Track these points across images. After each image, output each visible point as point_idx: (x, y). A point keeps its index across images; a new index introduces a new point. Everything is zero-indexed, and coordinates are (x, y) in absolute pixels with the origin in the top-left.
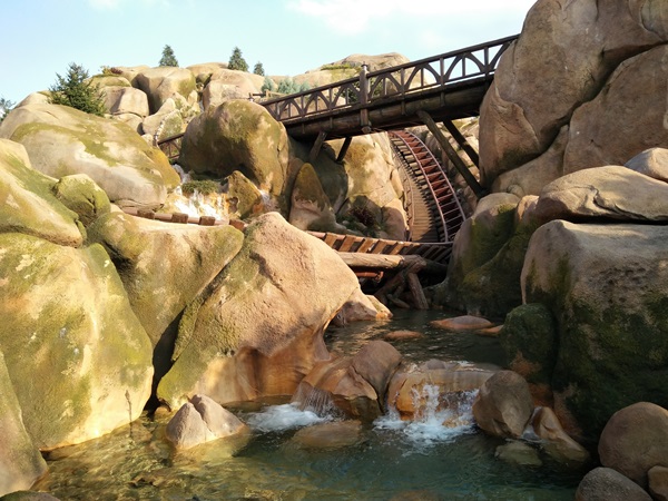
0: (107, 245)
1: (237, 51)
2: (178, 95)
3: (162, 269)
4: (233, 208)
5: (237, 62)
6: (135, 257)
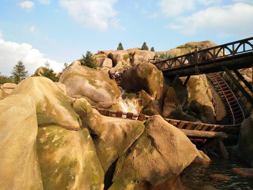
0: (90, 129)
1: (145, 43)
2: (123, 60)
3: (110, 139)
5: (145, 47)
6: (100, 134)
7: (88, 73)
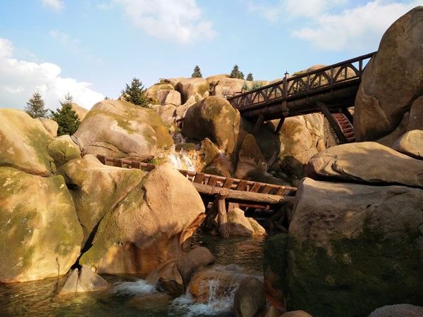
1: (236, 67)
2: (197, 94)
4: (202, 160)
5: (236, 74)
7: (126, 112)
